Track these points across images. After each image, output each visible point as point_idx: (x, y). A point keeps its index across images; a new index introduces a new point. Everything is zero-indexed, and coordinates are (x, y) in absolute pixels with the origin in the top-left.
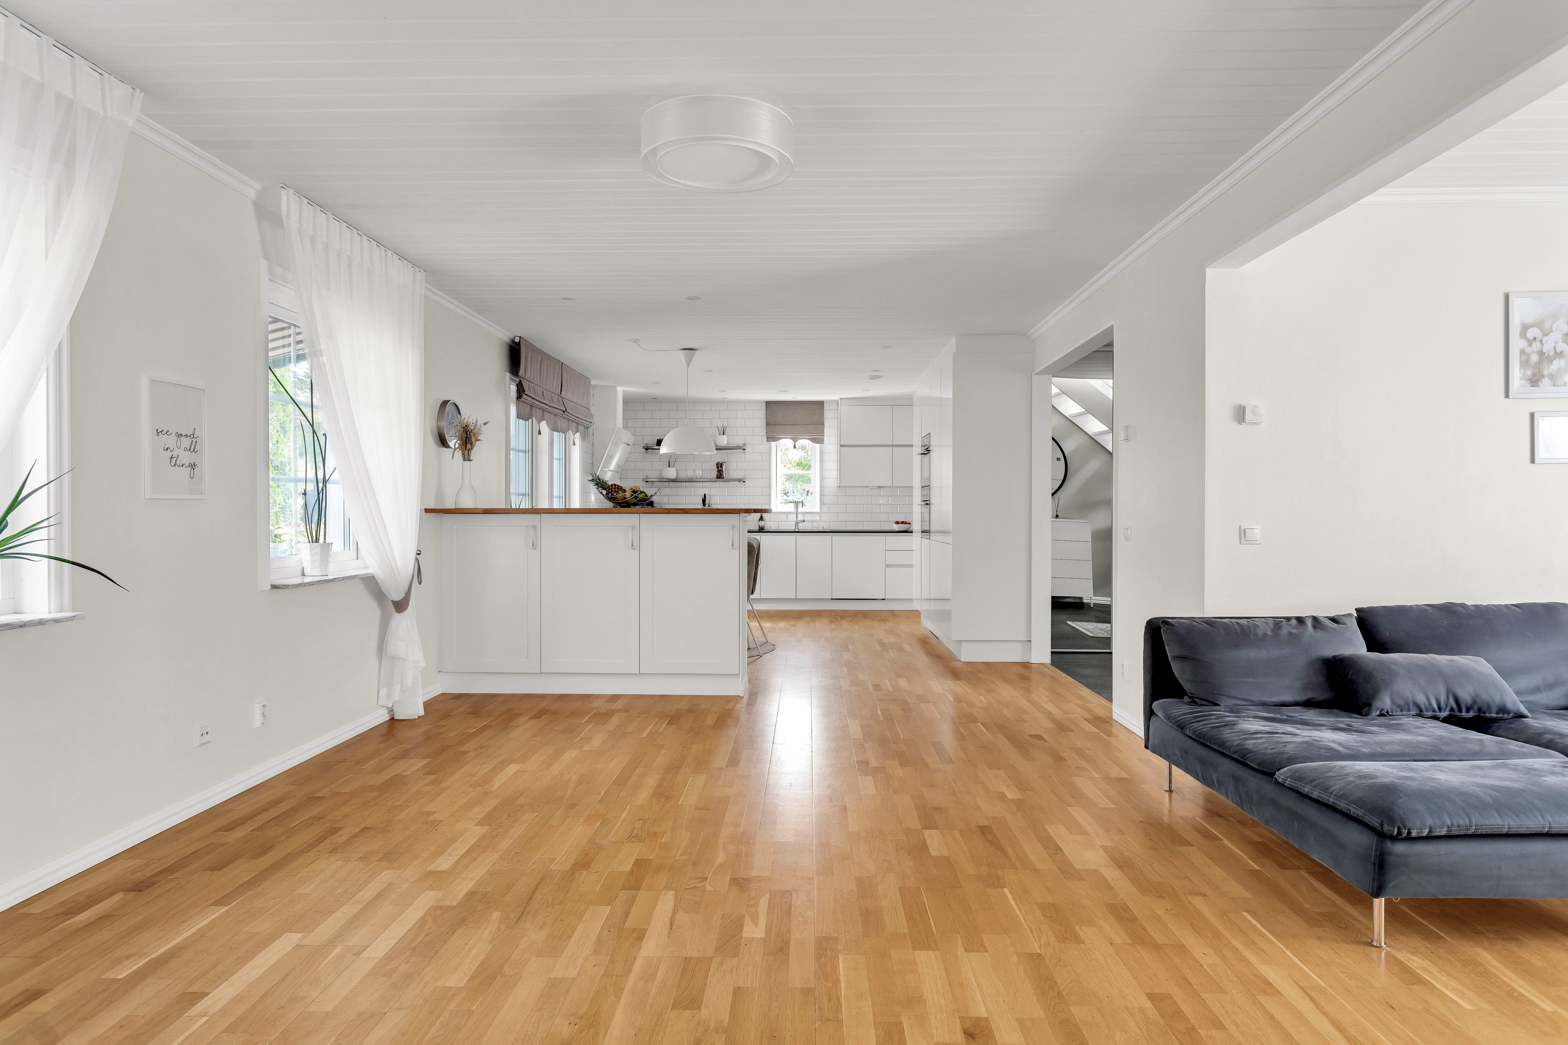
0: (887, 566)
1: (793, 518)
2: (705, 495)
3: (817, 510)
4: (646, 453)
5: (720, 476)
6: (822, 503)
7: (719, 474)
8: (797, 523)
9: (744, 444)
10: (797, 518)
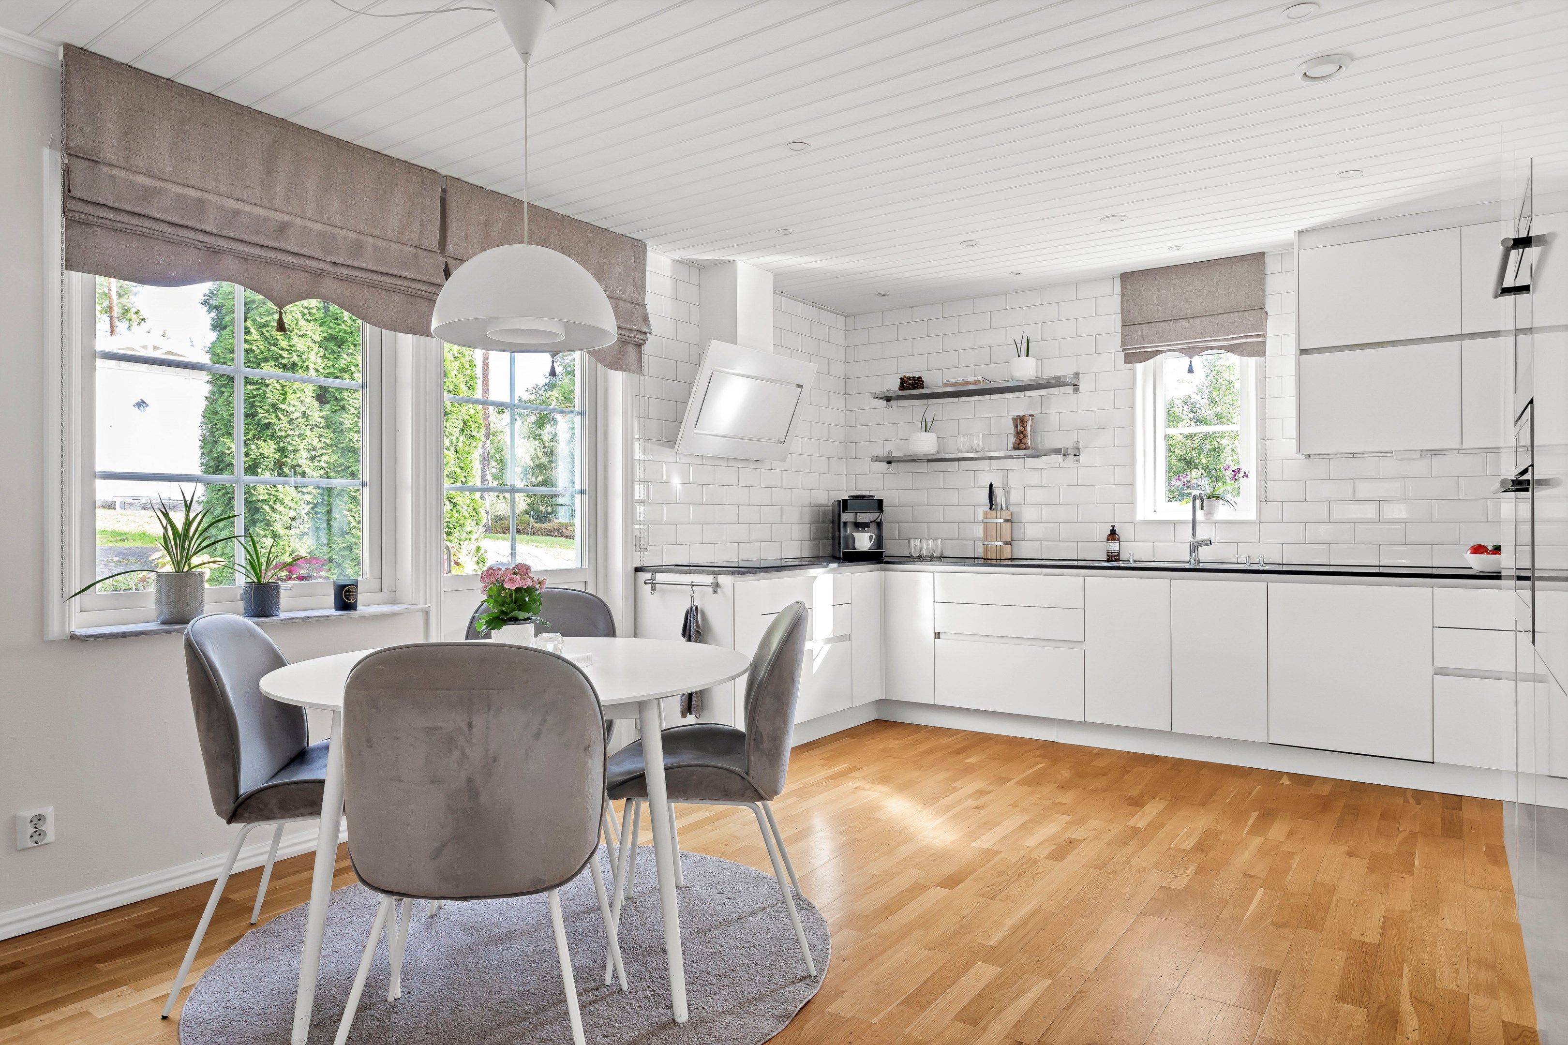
0: (1440, 672)
1: (1186, 534)
2: (991, 484)
3: (1252, 516)
4: (888, 407)
5: (1020, 444)
6: (1263, 500)
7: (1018, 441)
8: (1195, 547)
9: (1077, 375)
10: (1194, 534)
